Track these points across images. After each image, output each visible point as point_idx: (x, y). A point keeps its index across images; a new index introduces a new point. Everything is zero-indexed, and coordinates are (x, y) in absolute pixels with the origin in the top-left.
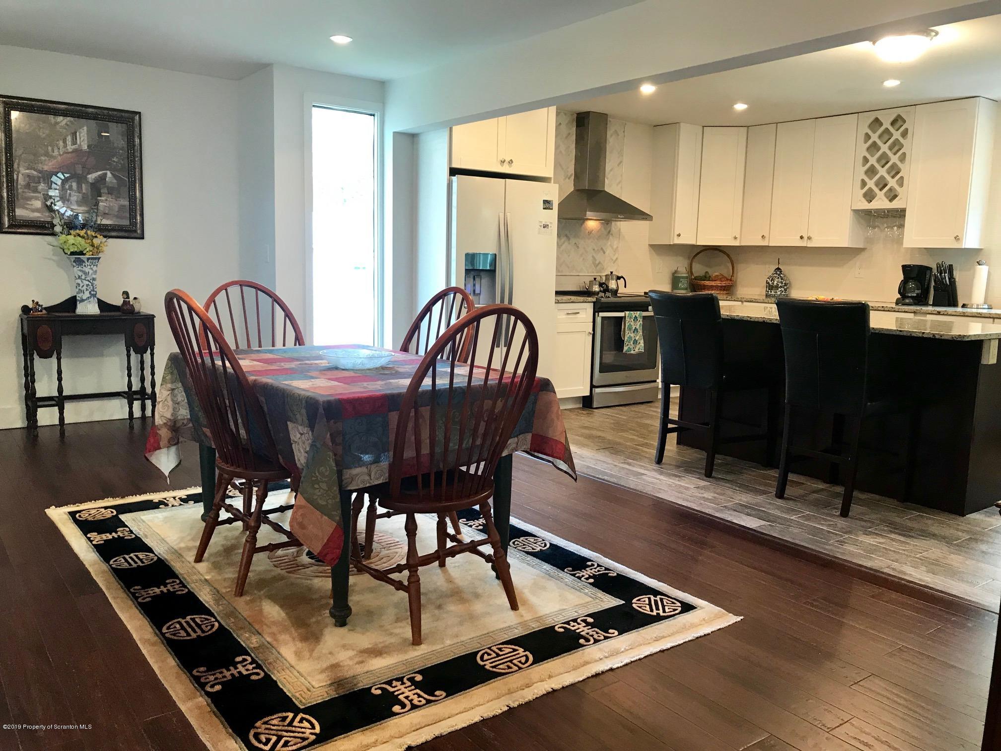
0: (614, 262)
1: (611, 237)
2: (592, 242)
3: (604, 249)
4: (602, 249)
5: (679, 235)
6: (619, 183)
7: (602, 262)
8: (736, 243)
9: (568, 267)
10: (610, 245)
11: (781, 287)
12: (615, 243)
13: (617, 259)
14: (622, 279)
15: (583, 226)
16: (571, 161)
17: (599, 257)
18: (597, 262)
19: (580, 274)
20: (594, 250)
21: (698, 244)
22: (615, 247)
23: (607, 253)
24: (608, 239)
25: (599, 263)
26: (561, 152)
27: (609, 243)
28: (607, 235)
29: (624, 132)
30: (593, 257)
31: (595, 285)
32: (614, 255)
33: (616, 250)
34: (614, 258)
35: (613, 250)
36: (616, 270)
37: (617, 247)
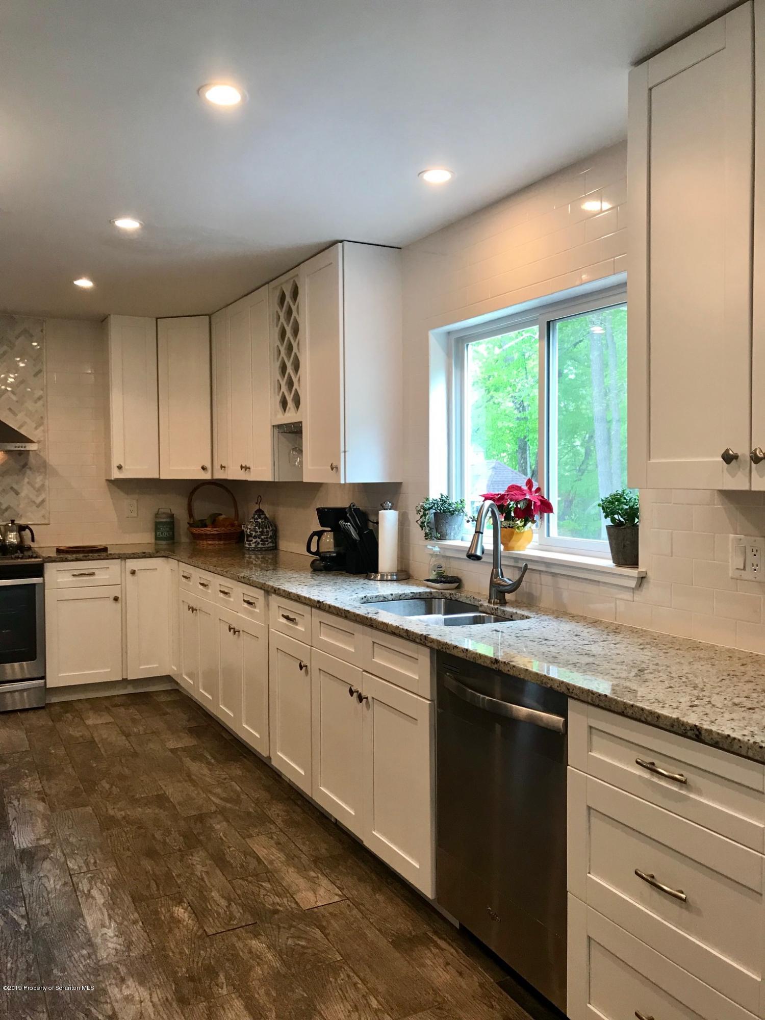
0: (38, 507)
1: (28, 472)
3: (15, 487)
4: (12, 488)
5: (120, 467)
7: (12, 505)
10: (28, 483)
11: (255, 537)
12: (38, 479)
13: (43, 501)
14: (27, 531)
17: (7, 500)
22: (37, 486)
23: (23, 494)
24: (24, 474)
25: (8, 509)
27: (26, 480)
28: (20, 471)
29: (42, 331)
32: (38, 496)
33: (39, 490)
34: (38, 501)
35: (34, 489)
36: (44, 516)
37: (43, 485)
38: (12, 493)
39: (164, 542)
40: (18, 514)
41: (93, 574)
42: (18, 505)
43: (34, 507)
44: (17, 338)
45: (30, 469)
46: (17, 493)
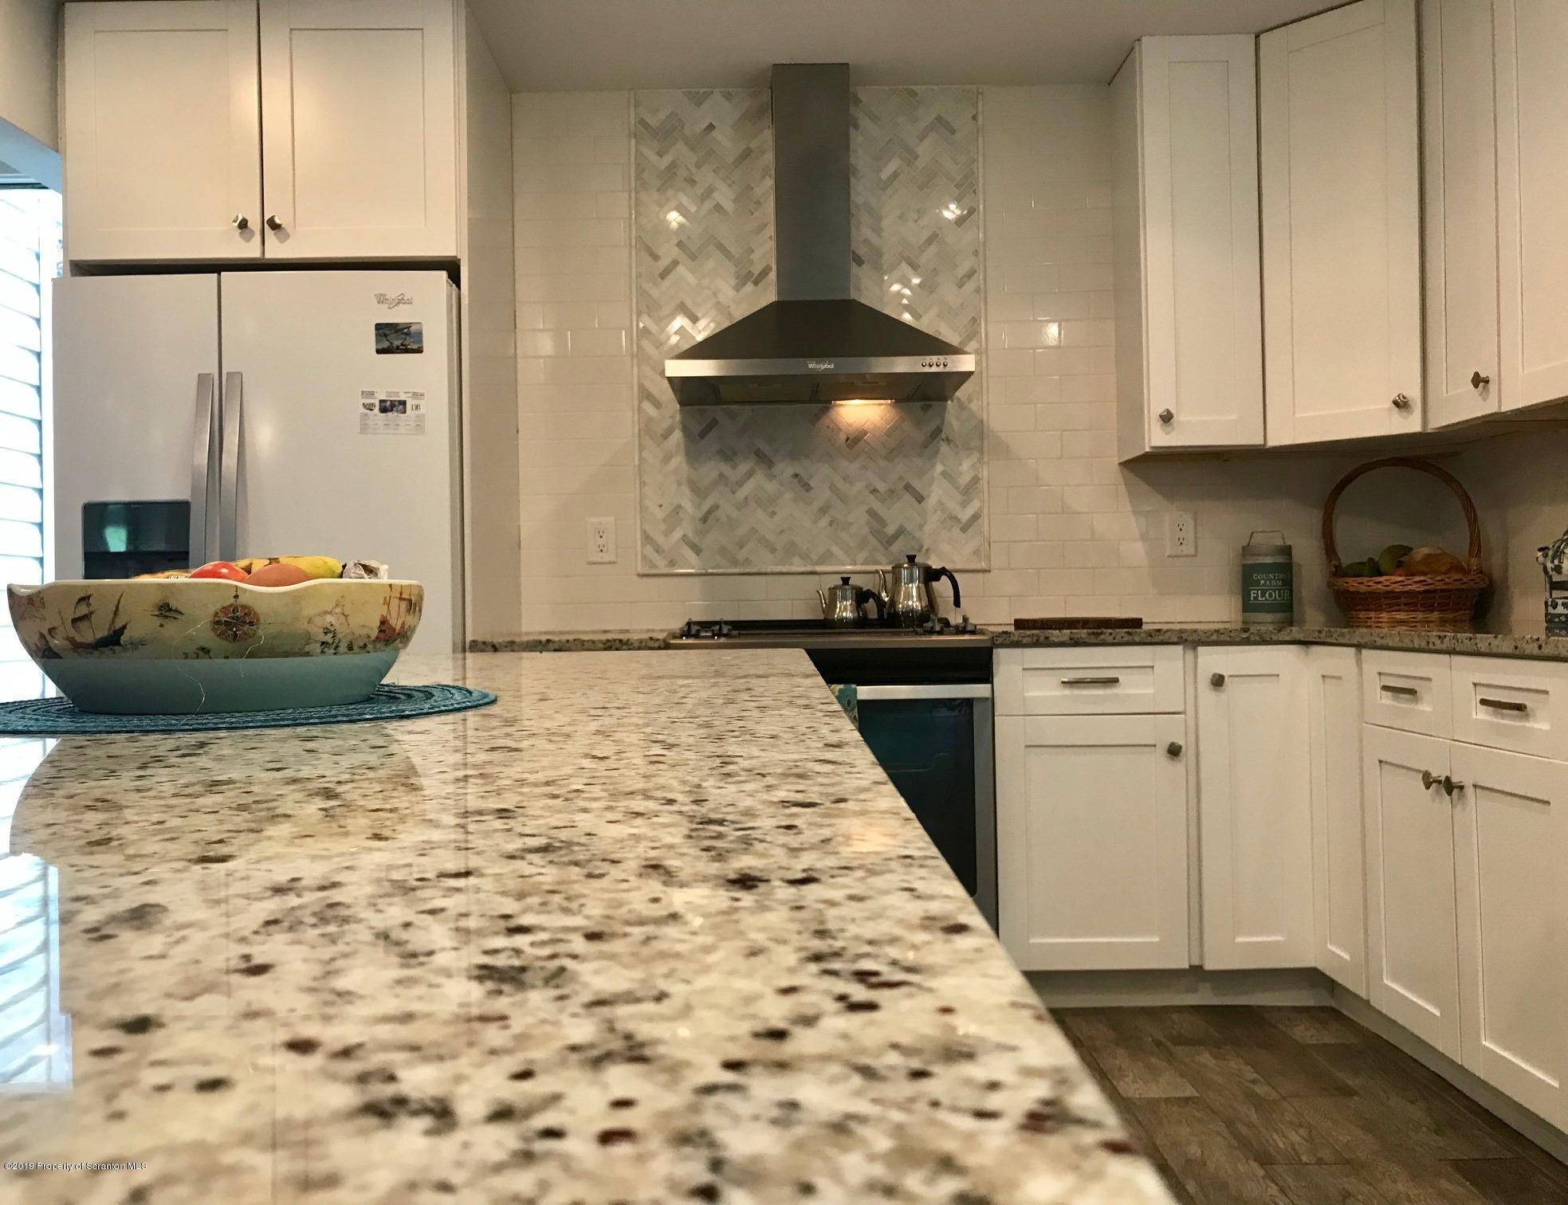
0: (964, 529)
1: (944, 448)
2: (864, 467)
3: (917, 485)
4: (908, 487)
5: (1167, 418)
6: (970, 274)
7: (909, 527)
8: (1411, 424)
9: (773, 550)
10: (943, 473)
12: (965, 466)
13: (976, 517)
14: (944, 578)
15: (825, 421)
16: (763, 227)
17: (897, 514)
18: (891, 530)
19: (819, 569)
20: (874, 491)
21: (1273, 442)
22: (964, 479)
23: (931, 501)
24: (937, 452)
25: (900, 532)
26: (718, 208)
27: (939, 468)
28: (925, 446)
29: (974, 118)
30: (871, 513)
31: (844, 598)
32: (964, 505)
33: (969, 490)
34: (965, 515)
35: (957, 488)
36: (977, 552)
37: (976, 480)
38: (907, 497)
39: (1269, 617)
40: (922, 547)
41: (1114, 681)
42: (921, 527)
43: (956, 530)
44: (922, 137)
45: (948, 440)
46: (920, 499)
